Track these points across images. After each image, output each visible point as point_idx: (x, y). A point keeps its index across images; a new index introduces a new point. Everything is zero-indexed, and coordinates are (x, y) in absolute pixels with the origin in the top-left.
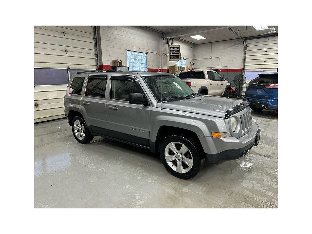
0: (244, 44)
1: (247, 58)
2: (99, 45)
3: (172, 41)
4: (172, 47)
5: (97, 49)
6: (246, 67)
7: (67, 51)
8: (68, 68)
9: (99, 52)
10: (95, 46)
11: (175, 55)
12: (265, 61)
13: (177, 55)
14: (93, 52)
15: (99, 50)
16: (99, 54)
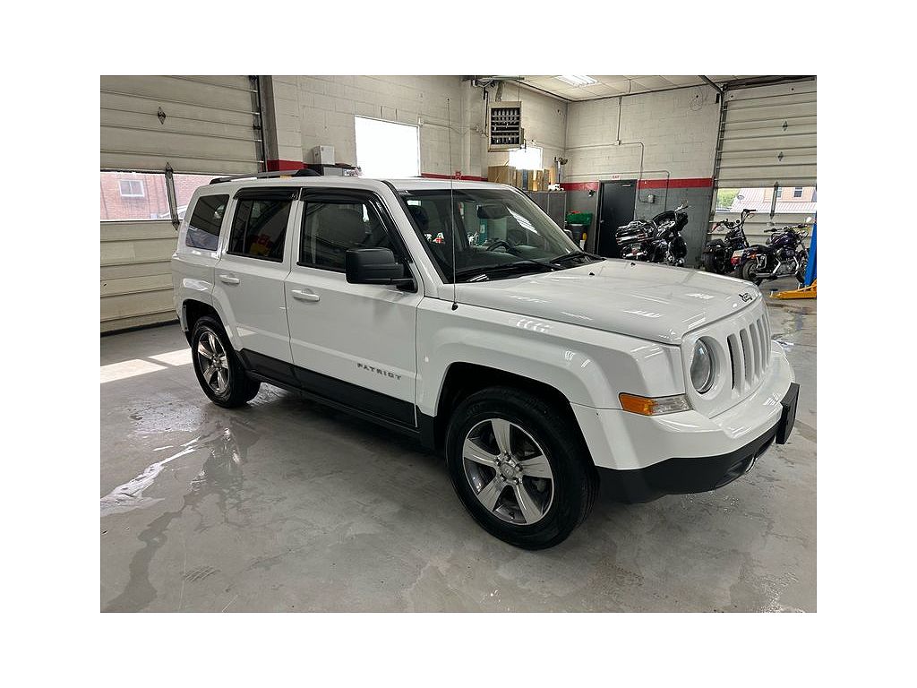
0: (717, 102)
1: (727, 145)
2: (267, 99)
3: (499, 89)
4: (498, 110)
5: (259, 110)
6: (723, 174)
7: (164, 116)
8: (167, 170)
9: (268, 121)
10: (254, 102)
11: (505, 134)
12: (781, 157)
13: (513, 134)
14: (249, 120)
15: (267, 115)
16: (269, 125)
